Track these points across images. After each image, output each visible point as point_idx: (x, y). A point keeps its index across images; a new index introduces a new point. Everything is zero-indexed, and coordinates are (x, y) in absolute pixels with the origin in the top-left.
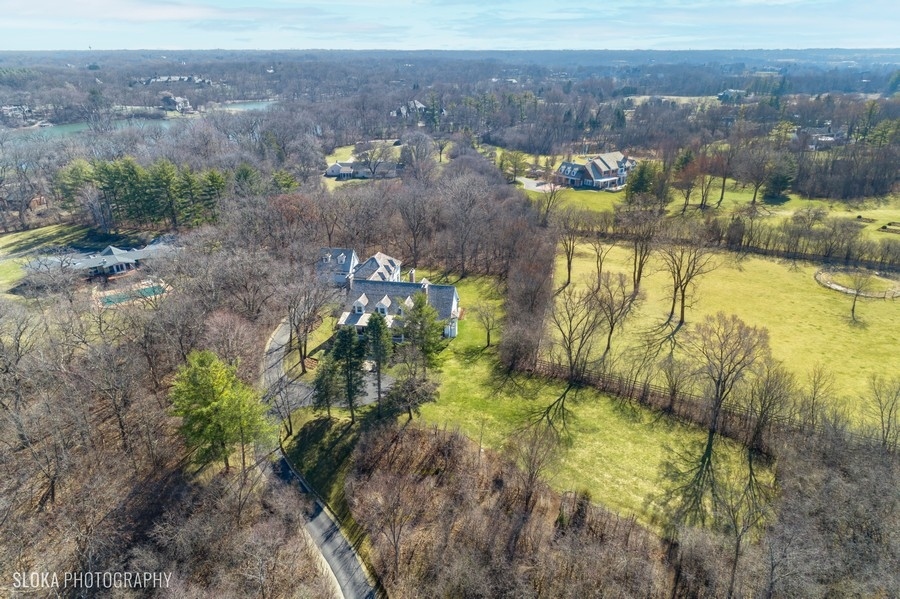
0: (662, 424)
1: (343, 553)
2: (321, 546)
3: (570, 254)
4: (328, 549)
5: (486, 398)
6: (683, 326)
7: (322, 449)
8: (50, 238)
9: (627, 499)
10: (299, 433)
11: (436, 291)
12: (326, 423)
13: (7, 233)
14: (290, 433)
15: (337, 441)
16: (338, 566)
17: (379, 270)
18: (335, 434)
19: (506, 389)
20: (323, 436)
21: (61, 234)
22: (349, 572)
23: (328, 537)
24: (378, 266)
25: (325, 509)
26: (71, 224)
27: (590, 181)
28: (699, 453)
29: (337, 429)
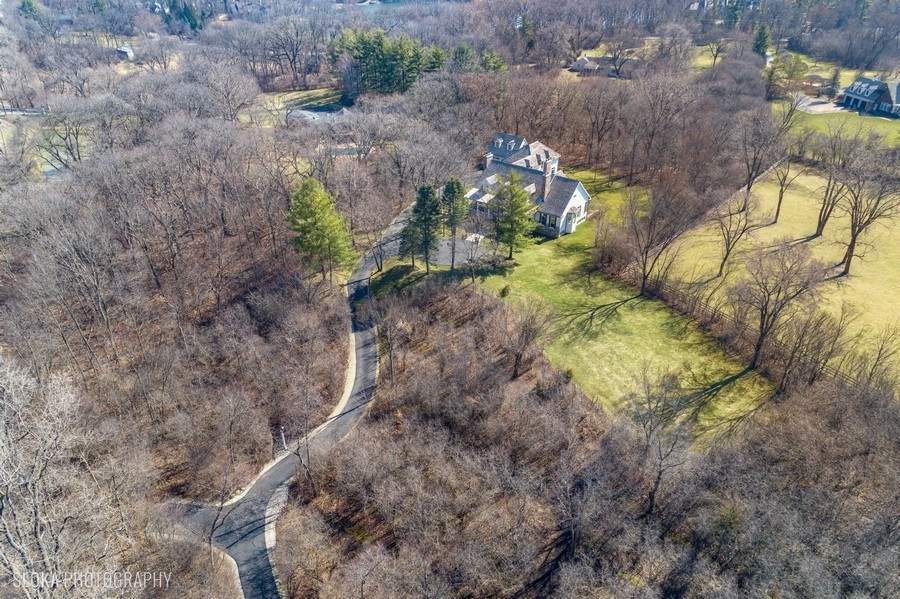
0: (704, 347)
1: (370, 357)
2: (357, 349)
3: (784, 185)
4: (362, 352)
5: (551, 285)
6: (843, 278)
7: (395, 287)
8: (318, 98)
9: (609, 391)
10: (387, 272)
11: (559, 183)
12: (408, 269)
13: (295, 91)
14: (380, 270)
15: (409, 283)
16: (361, 364)
17: (528, 158)
18: (409, 278)
19: (574, 282)
20: (401, 277)
21: (326, 96)
22: (366, 369)
23: (366, 345)
24: (530, 154)
25: (375, 327)
26: (336, 89)
27: (889, 105)
28: (717, 379)
29: (414, 276)
